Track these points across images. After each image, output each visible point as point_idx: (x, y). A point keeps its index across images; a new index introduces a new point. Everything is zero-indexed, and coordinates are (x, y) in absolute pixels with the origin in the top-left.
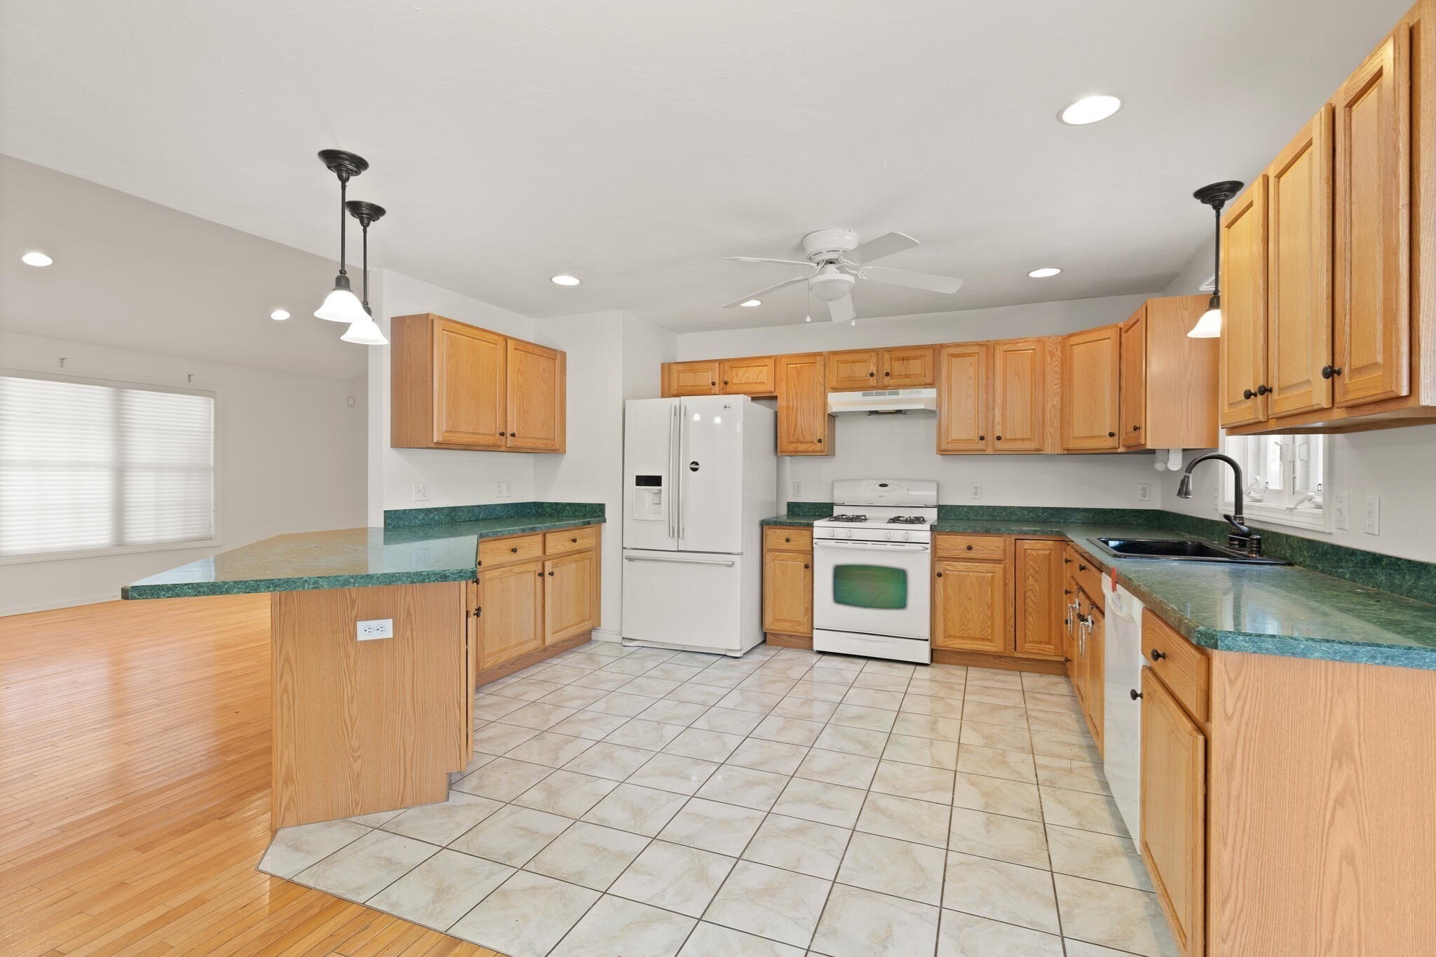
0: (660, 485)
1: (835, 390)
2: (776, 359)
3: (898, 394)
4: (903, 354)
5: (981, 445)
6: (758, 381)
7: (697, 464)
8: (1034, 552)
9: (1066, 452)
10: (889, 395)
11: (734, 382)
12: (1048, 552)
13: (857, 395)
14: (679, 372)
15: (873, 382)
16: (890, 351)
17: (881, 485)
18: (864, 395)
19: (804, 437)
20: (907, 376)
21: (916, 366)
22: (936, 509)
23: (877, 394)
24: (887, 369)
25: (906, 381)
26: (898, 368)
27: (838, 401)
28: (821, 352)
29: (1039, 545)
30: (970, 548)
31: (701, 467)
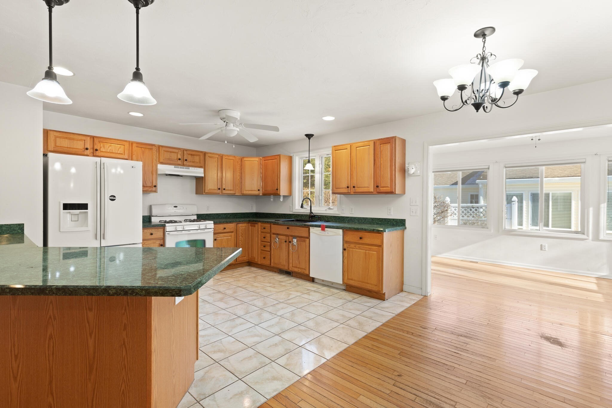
0: (87, 209)
1: (162, 163)
2: (131, 143)
3: (189, 169)
4: (193, 153)
5: (219, 191)
6: (119, 152)
7: (114, 197)
8: (242, 228)
9: (242, 195)
10: (185, 169)
11: (101, 150)
12: (245, 227)
13: (172, 167)
14: (56, 137)
15: (179, 162)
16: (187, 151)
17: (174, 207)
18: (175, 167)
19: (146, 184)
20: (193, 162)
21: (197, 159)
22: (196, 216)
23: (181, 168)
24: (185, 158)
25: (193, 164)
26: (189, 158)
27: (163, 168)
28: (155, 144)
29: (243, 225)
30: (225, 228)
31: (117, 198)
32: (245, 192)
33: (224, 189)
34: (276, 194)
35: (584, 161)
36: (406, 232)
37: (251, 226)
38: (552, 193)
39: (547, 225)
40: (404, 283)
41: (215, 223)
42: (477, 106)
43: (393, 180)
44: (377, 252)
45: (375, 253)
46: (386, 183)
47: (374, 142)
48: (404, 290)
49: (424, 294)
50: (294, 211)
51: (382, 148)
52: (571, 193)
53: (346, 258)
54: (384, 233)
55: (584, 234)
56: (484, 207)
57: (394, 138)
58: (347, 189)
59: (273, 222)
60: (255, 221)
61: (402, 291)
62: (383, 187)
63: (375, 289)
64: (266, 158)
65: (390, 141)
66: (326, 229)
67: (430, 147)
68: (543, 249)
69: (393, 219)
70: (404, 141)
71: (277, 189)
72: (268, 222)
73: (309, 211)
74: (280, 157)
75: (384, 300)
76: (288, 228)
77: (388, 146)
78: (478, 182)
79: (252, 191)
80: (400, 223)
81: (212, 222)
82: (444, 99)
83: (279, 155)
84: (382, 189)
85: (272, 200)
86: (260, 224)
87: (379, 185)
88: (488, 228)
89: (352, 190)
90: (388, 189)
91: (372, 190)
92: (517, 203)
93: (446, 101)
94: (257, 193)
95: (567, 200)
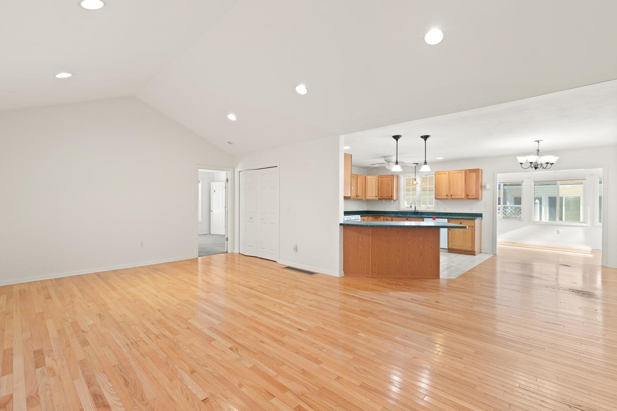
32: (368, 198)
33: (359, 196)
34: (390, 198)
35: (585, 178)
36: (483, 220)
37: (374, 219)
38: (565, 197)
39: (561, 219)
40: (482, 248)
41: (361, 217)
42: (536, 168)
43: (477, 192)
44: (471, 230)
45: (470, 230)
46: (473, 193)
47: (465, 171)
48: (482, 252)
49: (494, 253)
50: (400, 209)
51: (470, 175)
52: (580, 197)
53: (450, 234)
54: (476, 220)
55: (585, 223)
56: (509, 207)
57: (478, 169)
58: (446, 197)
59: (394, 216)
60: (379, 216)
61: (481, 253)
62: (471, 196)
63: (470, 249)
64: (381, 177)
65: (476, 171)
66: (436, 219)
67: (498, 174)
68: (559, 233)
69: (475, 214)
70: (482, 170)
71: (392, 196)
72: (390, 216)
73: (414, 210)
74: (393, 176)
75: (475, 255)
76: (407, 219)
77: (475, 174)
78: (505, 188)
79: (372, 197)
80: (480, 215)
81: (360, 216)
82: (521, 164)
83: (392, 175)
84: (471, 197)
85: (384, 202)
86: (382, 217)
87: (468, 195)
88: (522, 221)
89: (449, 197)
90: (475, 197)
91: (463, 197)
92: (539, 204)
93: (522, 164)
94: (375, 198)
95: (577, 201)
